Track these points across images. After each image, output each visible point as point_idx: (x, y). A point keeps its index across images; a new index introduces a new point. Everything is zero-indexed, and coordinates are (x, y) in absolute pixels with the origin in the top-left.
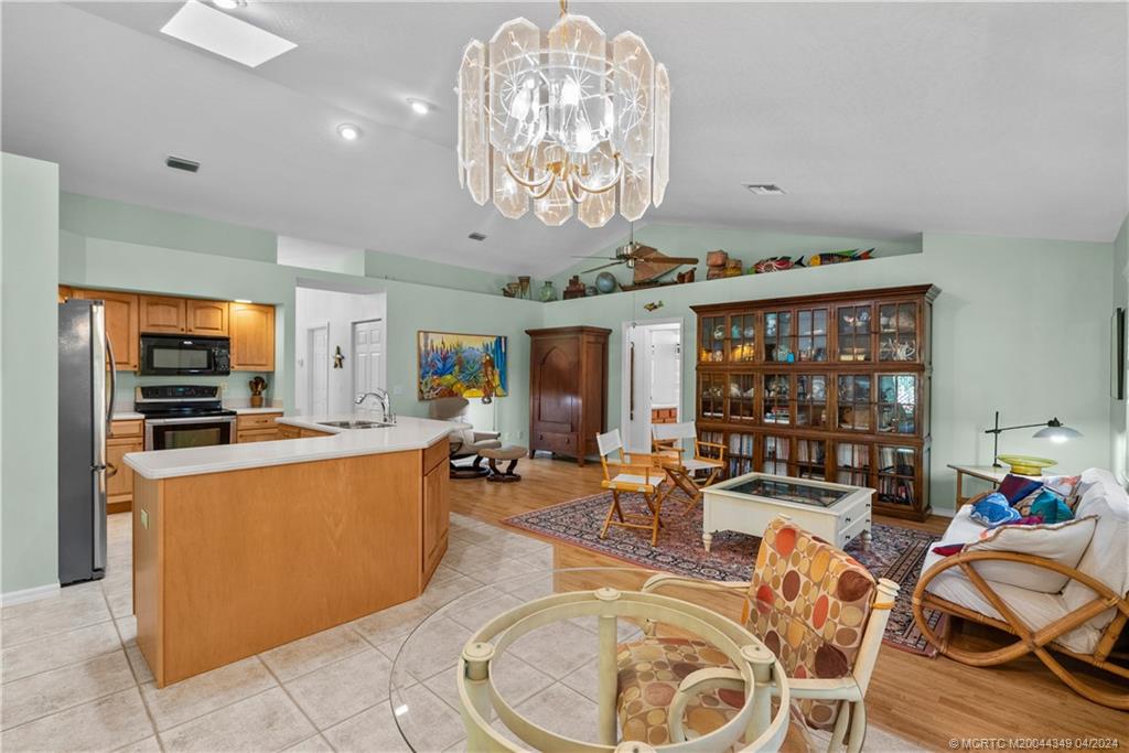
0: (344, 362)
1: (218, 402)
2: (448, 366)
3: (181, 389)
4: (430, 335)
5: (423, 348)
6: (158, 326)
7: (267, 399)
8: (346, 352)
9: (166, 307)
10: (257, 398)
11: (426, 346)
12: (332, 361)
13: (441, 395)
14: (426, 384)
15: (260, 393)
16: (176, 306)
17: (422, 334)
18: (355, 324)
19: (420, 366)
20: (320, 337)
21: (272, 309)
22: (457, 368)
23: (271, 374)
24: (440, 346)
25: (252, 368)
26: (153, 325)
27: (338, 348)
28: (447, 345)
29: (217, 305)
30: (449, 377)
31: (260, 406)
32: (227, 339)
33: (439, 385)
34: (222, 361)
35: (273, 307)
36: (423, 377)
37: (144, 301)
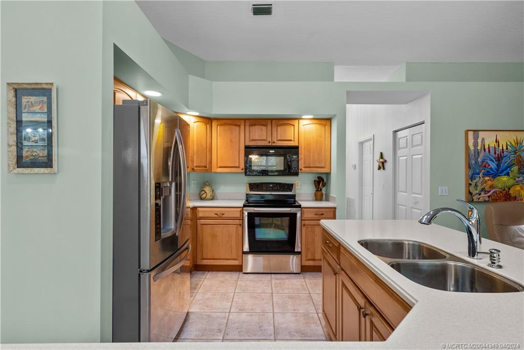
0: (386, 165)
1: (294, 196)
2: (503, 166)
3: (271, 185)
4: (480, 133)
5: (472, 148)
6: (255, 140)
7: (326, 194)
8: (388, 157)
9: (261, 127)
10: (319, 193)
11: (476, 144)
12: (376, 165)
13: (494, 199)
14: (476, 185)
15: (321, 190)
16: (266, 125)
17: (471, 134)
18: (396, 132)
19: (469, 166)
20: (368, 146)
21: (328, 122)
22: (515, 169)
23: (328, 174)
24: (492, 145)
25: (315, 170)
26: (253, 140)
27: (381, 154)
28: (503, 143)
29: (291, 122)
30: (505, 178)
31: (321, 200)
32: (297, 148)
33: (492, 187)
34: (294, 165)
35: (329, 120)
36: (472, 178)
37: (248, 123)
